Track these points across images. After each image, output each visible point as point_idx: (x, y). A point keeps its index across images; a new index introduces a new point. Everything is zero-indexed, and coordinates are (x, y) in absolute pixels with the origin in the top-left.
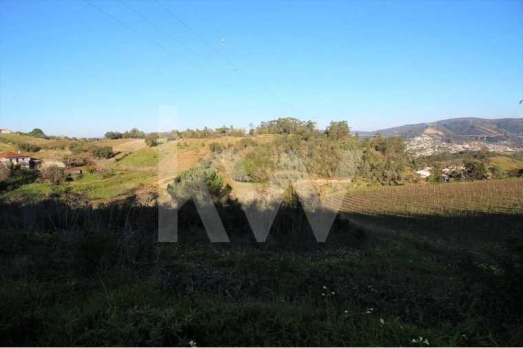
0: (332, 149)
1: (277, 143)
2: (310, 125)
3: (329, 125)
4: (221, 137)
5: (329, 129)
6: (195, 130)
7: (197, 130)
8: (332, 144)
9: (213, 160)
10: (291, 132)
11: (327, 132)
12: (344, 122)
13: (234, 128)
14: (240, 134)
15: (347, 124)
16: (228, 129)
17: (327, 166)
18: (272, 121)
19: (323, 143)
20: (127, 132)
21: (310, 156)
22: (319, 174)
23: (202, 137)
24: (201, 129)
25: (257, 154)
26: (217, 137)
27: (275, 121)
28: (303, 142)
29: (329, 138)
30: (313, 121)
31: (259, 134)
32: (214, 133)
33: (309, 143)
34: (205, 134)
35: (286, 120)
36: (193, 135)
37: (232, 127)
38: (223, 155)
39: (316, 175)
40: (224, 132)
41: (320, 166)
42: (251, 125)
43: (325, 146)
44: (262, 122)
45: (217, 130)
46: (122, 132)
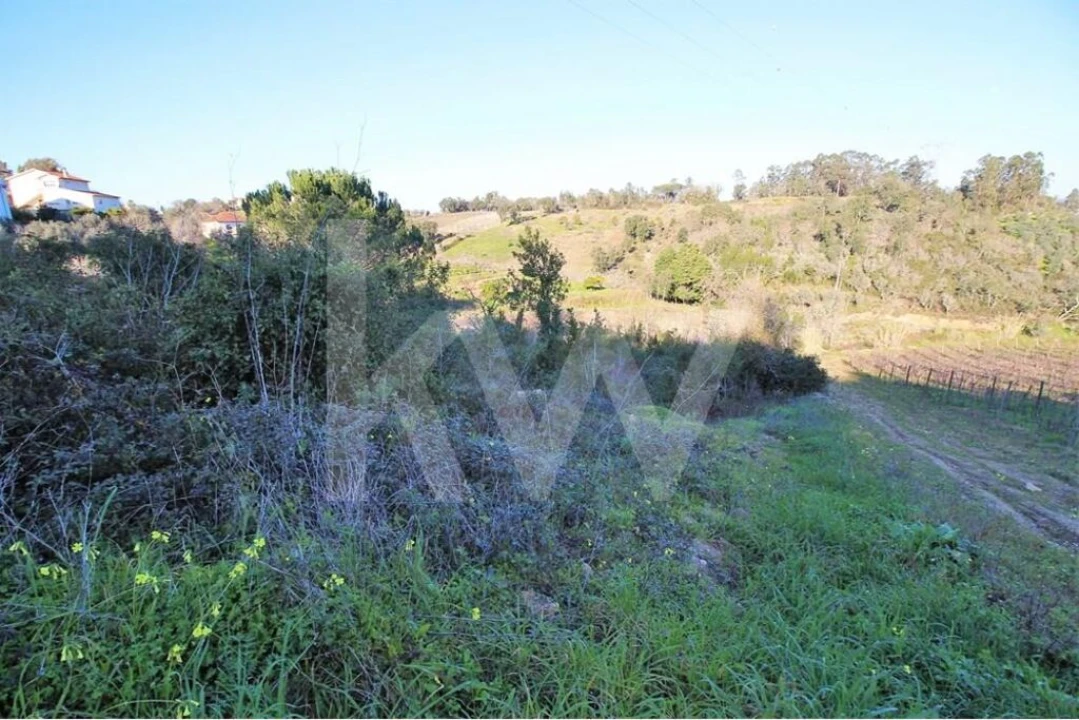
0: (973, 232)
1: (796, 217)
2: (914, 170)
3: (975, 165)
4: (660, 205)
5: (971, 178)
6: (606, 192)
7: (611, 190)
8: (975, 220)
9: (627, 254)
10: (850, 190)
11: (964, 189)
12: (1029, 155)
13: (696, 183)
14: (708, 196)
15: (1039, 164)
16: (681, 187)
17: (943, 282)
18: (799, 164)
19: (944, 215)
20: (477, 198)
21: (893, 249)
22: (911, 299)
23: (617, 207)
24: (620, 187)
25: (733, 241)
26: (651, 204)
27: (806, 164)
28: (882, 214)
29: (968, 202)
30: (923, 158)
31: (762, 196)
32: (647, 197)
33: (897, 214)
34: (627, 199)
35: (839, 158)
36: (600, 201)
37: (689, 180)
38: (651, 244)
39: (899, 303)
40: (672, 194)
41: (917, 278)
42: (739, 173)
43: (947, 224)
44: (771, 168)
45: (656, 189)
46: (469, 197)
